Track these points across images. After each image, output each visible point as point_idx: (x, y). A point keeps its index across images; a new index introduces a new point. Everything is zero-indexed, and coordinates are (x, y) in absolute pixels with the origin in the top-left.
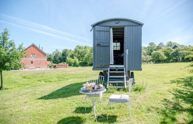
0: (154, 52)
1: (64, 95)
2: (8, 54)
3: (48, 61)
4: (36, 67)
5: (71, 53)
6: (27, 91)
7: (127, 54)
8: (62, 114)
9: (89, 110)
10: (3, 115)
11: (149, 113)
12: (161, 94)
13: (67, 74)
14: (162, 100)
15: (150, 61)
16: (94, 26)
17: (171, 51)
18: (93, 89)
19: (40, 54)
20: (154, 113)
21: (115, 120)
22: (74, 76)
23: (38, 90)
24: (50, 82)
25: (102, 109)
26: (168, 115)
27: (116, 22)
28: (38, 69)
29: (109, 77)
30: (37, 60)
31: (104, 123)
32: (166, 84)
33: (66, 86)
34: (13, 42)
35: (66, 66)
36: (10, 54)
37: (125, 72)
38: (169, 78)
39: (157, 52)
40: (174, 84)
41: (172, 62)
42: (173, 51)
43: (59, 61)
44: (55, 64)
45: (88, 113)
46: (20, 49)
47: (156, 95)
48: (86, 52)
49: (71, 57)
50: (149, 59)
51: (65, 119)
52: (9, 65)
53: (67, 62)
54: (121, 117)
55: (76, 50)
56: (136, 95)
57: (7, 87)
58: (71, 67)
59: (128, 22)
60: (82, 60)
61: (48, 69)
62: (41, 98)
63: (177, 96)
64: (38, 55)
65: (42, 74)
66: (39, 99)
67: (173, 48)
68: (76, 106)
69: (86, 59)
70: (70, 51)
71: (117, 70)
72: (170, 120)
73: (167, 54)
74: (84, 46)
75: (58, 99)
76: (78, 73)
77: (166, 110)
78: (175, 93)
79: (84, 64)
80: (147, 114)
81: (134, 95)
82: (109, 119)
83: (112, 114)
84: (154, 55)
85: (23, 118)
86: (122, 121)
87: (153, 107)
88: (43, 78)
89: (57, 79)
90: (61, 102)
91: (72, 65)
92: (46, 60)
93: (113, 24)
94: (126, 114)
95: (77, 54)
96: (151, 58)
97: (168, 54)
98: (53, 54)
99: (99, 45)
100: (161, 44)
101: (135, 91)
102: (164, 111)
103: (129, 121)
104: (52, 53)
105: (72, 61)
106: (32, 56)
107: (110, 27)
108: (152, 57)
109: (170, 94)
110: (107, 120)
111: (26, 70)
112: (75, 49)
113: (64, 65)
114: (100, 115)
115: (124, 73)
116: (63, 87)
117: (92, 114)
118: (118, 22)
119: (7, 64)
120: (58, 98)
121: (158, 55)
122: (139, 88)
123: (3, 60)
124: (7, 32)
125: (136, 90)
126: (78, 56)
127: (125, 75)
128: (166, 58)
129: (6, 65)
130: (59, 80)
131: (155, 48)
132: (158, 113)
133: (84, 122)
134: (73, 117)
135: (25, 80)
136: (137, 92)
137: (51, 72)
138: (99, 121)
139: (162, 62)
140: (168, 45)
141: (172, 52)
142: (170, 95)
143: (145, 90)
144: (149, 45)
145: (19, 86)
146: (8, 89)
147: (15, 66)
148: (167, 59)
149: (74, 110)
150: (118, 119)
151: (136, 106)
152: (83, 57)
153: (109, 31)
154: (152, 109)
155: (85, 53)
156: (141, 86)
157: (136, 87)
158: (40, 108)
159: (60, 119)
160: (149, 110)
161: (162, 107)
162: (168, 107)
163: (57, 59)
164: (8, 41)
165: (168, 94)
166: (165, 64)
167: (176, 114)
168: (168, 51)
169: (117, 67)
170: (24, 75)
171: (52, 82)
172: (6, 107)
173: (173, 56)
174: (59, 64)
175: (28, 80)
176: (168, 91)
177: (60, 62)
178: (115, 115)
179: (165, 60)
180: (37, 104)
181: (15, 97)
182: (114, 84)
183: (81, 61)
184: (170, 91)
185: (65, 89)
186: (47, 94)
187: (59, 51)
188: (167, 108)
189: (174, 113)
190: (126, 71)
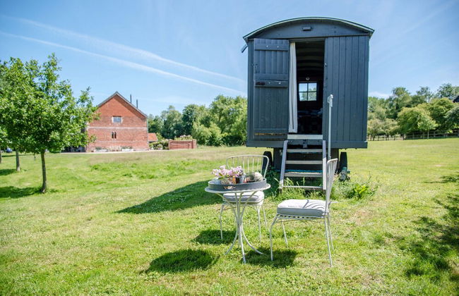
0: (405, 110)
1: (177, 205)
2: (57, 111)
3: (150, 132)
4: (124, 145)
5: (203, 114)
6: (96, 195)
7: (331, 105)
8: (165, 245)
9: (229, 237)
10: (38, 243)
11: (377, 248)
12: (414, 207)
13: (191, 161)
14: (416, 219)
15: (393, 134)
16: (249, 39)
17: (449, 107)
18: (237, 183)
19: (133, 117)
20: (391, 250)
21: (291, 262)
22: (207, 166)
23: (122, 193)
24: (152, 177)
25: (261, 236)
26: (427, 256)
27: (304, 28)
28: (127, 151)
29: (284, 162)
30: (127, 130)
31: (263, 266)
32: (429, 185)
33: (185, 185)
34: (67, 84)
35: (190, 144)
36: (62, 112)
37: (324, 150)
38: (439, 171)
39: (412, 111)
40: (450, 184)
41: (450, 136)
42: (455, 108)
43: (175, 132)
44: (167, 140)
45: (228, 243)
46: (83, 101)
47: (402, 208)
48: (238, 111)
49: (202, 122)
50: (392, 128)
51: (170, 254)
52: (59, 138)
53: (193, 134)
54: (305, 255)
55: (216, 107)
56: (350, 208)
57: (56, 188)
58: (202, 146)
59: (333, 26)
60: (229, 132)
61: (150, 151)
62: (126, 211)
63: (456, 211)
64: (127, 119)
65: (135, 162)
66: (120, 212)
67: (454, 102)
68: (202, 228)
69: (238, 128)
70: (202, 108)
71: (305, 146)
72: (432, 266)
73: (437, 116)
74: (235, 98)
75: (161, 212)
76: (216, 158)
77: (423, 243)
78: (452, 206)
79: (234, 140)
80: (371, 251)
81: (345, 206)
82: (275, 259)
83: (284, 248)
84: (406, 117)
85: (77, 249)
86: (308, 263)
87: (390, 236)
88: (135, 169)
89: (166, 173)
90: (169, 218)
91: (206, 141)
92: (146, 129)
93: (298, 33)
94: (319, 249)
95: (217, 116)
96: (397, 126)
97: (442, 116)
98: (162, 117)
99: (263, 84)
100: (424, 90)
101: (349, 197)
102: (417, 245)
103: (324, 265)
104: (160, 115)
105: (206, 132)
106: (114, 120)
107: (290, 40)
108: (399, 124)
109: (437, 208)
110: (269, 260)
111: (102, 152)
112: (214, 104)
113: (186, 142)
114: (256, 248)
115: (322, 153)
116: (179, 187)
117: (237, 246)
118: (309, 28)
119: (55, 135)
120: (163, 210)
121: (416, 118)
122: (358, 191)
123: (47, 126)
124: (55, 63)
125: (350, 195)
126: (221, 121)
127: (324, 159)
128: (434, 124)
129: (52, 136)
130: (172, 175)
131: (408, 101)
132: (402, 249)
133: (215, 263)
134: (190, 252)
135: (96, 173)
136: (353, 199)
137: (154, 157)
138: (251, 263)
139: (424, 135)
140: (443, 94)
141: (451, 111)
142: (438, 210)
143: (375, 197)
144: (391, 95)
145: (82, 185)
146: (57, 191)
147: (73, 140)
148: (437, 128)
149: (195, 237)
150: (297, 259)
151: (348, 232)
152: (231, 122)
153: (288, 51)
154: (387, 240)
155: (237, 115)
156: (364, 186)
157: (350, 189)
158: (120, 231)
159: (159, 255)
160: (379, 241)
161: (414, 235)
162: (431, 237)
163: (172, 129)
164: (58, 82)
165: (433, 208)
166: (432, 140)
167: (450, 252)
168: (442, 107)
169: (305, 140)
170: (94, 163)
171: (157, 177)
172: (47, 228)
173: (455, 121)
174: (176, 139)
175: (104, 173)
176: (434, 199)
177: (178, 136)
178: (292, 249)
179: (432, 131)
180: (112, 222)
181: (69, 208)
182: (296, 180)
183: (227, 134)
184: (439, 199)
185: (182, 192)
186: (138, 203)
187: (176, 110)
188: (426, 239)
189: (446, 250)
190: (327, 149)
